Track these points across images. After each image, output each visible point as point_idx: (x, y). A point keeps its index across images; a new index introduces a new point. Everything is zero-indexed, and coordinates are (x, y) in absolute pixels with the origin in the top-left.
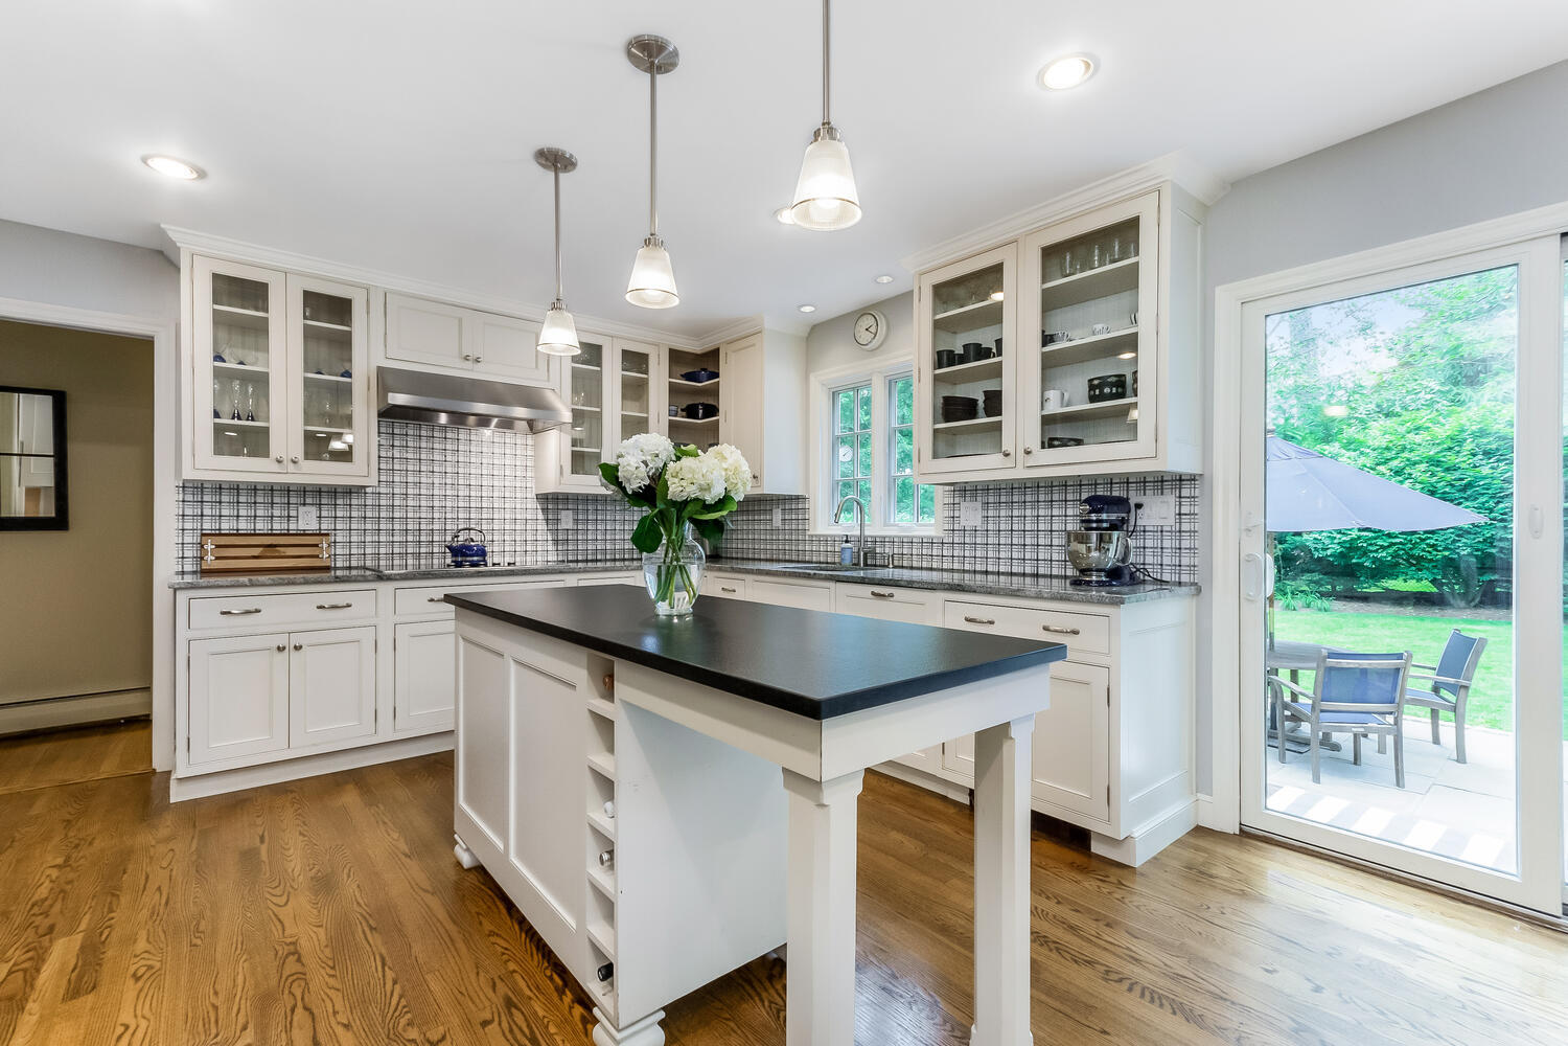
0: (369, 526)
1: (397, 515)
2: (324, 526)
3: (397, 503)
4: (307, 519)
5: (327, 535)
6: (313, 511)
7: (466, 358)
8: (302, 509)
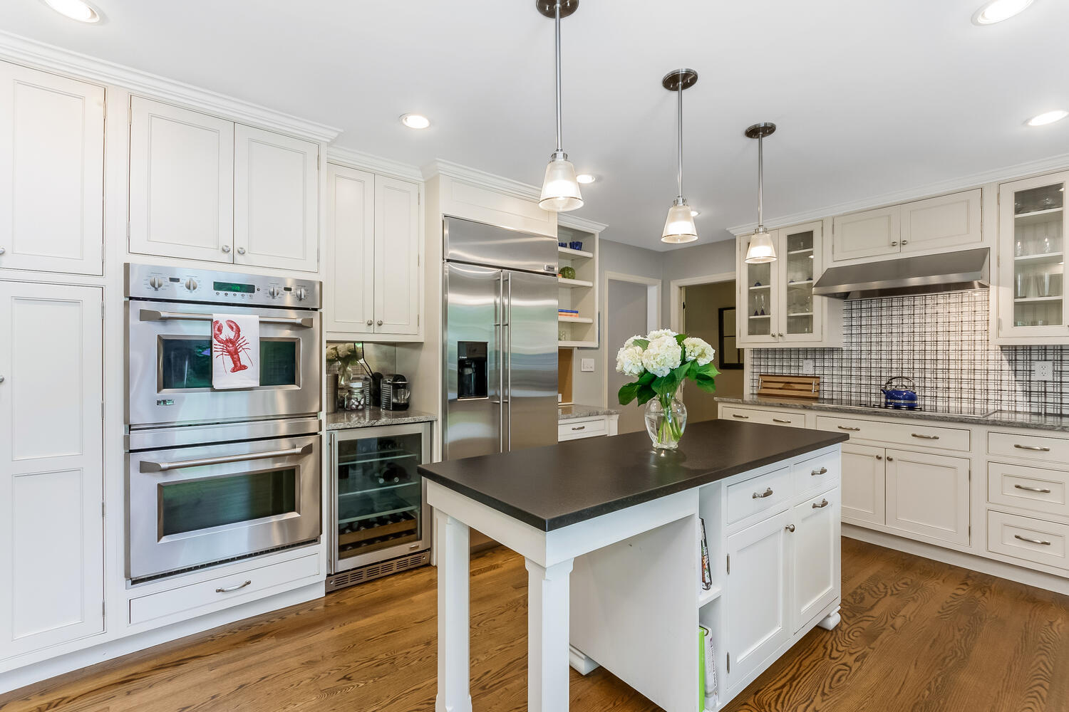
0: (844, 373)
1: (863, 365)
2: (817, 372)
3: (863, 357)
4: (808, 368)
5: (819, 377)
6: (811, 363)
7: (894, 244)
8: (805, 361)
